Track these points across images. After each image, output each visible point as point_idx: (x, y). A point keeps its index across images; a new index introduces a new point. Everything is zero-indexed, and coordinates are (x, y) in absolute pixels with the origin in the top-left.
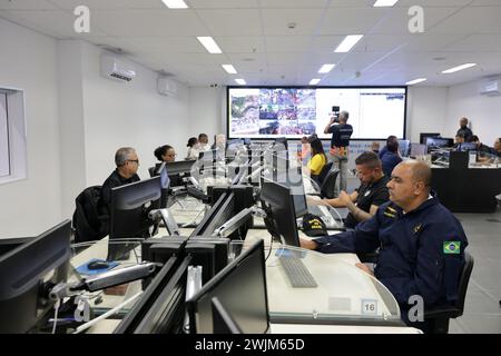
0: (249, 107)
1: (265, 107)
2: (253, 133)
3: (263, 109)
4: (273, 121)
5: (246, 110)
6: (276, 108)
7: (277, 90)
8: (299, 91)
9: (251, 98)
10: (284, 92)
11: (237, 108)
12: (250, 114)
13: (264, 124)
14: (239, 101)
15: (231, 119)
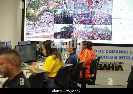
1: (60, 11)
5: (41, 14)
11: (33, 11)
13: (59, 27)
14: (35, 5)
15: (25, 23)
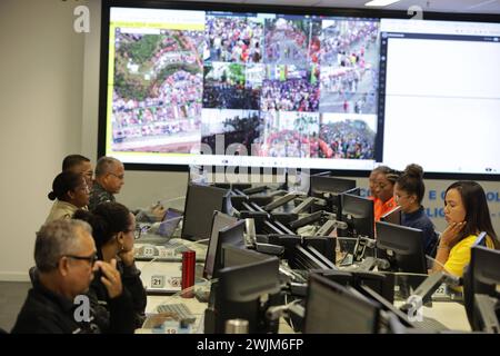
0: (172, 68)
1: (219, 69)
2: (183, 149)
3: (216, 74)
4: (242, 114)
5: (162, 76)
6: (254, 75)
7: (261, 18)
8: (327, 23)
9: (178, 39)
10: (282, 23)
11: (134, 68)
12: (172, 89)
13: (217, 120)
14: (141, 48)
15: (111, 105)
